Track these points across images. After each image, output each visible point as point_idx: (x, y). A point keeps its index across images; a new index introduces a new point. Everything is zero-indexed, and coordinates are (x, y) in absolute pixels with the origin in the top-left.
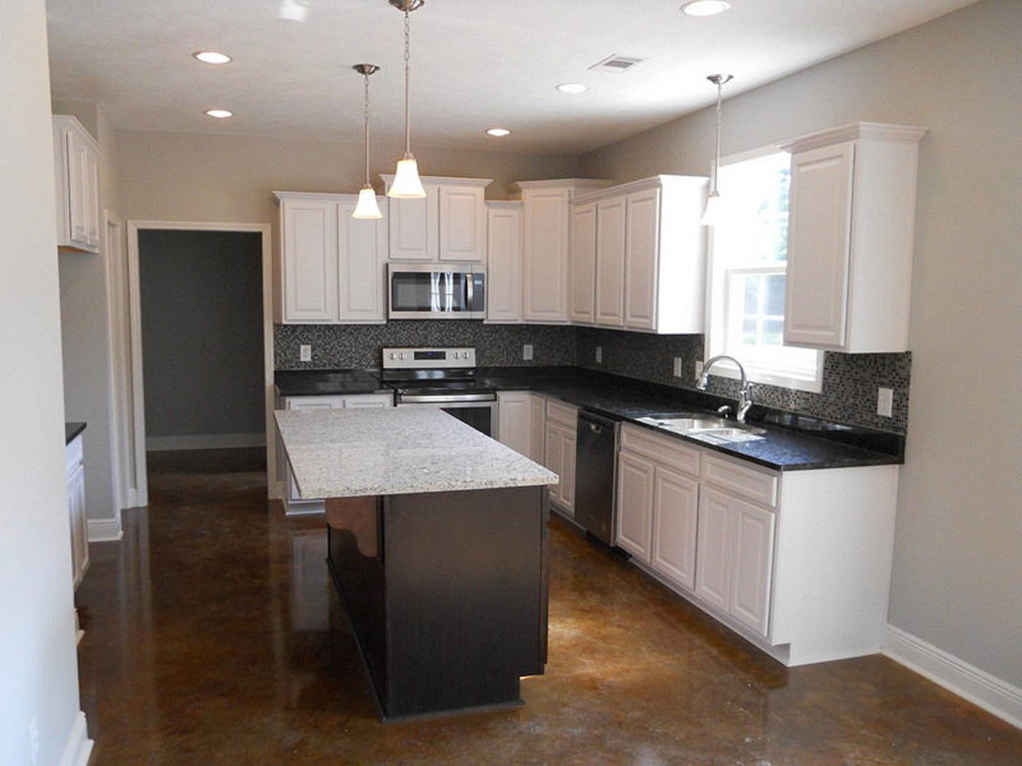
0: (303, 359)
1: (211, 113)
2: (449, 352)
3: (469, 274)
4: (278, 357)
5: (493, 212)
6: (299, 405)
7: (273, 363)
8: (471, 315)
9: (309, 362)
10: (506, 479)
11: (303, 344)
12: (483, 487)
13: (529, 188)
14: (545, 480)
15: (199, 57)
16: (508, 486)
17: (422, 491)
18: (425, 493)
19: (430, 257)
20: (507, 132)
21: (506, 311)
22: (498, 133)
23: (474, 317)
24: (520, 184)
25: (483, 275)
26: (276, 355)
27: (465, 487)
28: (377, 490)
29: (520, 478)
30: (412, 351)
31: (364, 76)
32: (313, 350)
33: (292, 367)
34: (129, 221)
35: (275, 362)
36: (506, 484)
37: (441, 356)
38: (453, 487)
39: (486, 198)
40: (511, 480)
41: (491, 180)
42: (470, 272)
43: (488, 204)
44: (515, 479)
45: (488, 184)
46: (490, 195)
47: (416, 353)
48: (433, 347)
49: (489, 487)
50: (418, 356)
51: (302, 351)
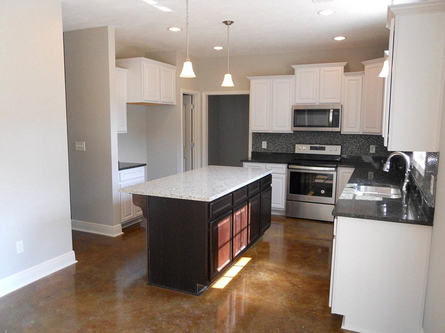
0: (263, 147)
1: (215, 48)
2: (327, 147)
3: (332, 109)
4: (254, 146)
5: (348, 78)
6: (248, 166)
7: (251, 148)
8: (332, 129)
9: (266, 149)
10: (187, 196)
11: (263, 141)
12: (178, 198)
13: (369, 64)
14: (203, 199)
15: (170, 29)
16: (188, 199)
17: (156, 196)
18: (157, 197)
19: (315, 102)
20: (344, 38)
21: (353, 128)
22: (340, 38)
23: (334, 130)
24: (363, 62)
25: (339, 110)
26: (253, 145)
27: (172, 197)
28: (141, 193)
29: (193, 197)
30: (309, 146)
31: (227, 26)
32: (267, 144)
33: (259, 150)
34: (203, 93)
35: (252, 148)
36: (187, 198)
37: (323, 149)
38: (167, 196)
39: (344, 72)
40: (189, 197)
41: (347, 63)
42: (332, 108)
43: (345, 75)
44: (191, 197)
45: (345, 64)
46: (347, 69)
47: (311, 147)
48: (319, 144)
49: (181, 198)
50: (312, 148)
51: (263, 144)
